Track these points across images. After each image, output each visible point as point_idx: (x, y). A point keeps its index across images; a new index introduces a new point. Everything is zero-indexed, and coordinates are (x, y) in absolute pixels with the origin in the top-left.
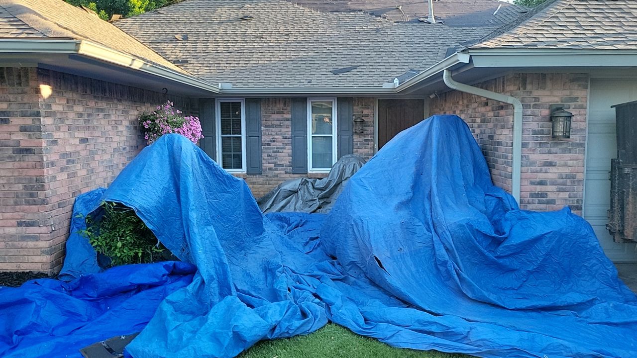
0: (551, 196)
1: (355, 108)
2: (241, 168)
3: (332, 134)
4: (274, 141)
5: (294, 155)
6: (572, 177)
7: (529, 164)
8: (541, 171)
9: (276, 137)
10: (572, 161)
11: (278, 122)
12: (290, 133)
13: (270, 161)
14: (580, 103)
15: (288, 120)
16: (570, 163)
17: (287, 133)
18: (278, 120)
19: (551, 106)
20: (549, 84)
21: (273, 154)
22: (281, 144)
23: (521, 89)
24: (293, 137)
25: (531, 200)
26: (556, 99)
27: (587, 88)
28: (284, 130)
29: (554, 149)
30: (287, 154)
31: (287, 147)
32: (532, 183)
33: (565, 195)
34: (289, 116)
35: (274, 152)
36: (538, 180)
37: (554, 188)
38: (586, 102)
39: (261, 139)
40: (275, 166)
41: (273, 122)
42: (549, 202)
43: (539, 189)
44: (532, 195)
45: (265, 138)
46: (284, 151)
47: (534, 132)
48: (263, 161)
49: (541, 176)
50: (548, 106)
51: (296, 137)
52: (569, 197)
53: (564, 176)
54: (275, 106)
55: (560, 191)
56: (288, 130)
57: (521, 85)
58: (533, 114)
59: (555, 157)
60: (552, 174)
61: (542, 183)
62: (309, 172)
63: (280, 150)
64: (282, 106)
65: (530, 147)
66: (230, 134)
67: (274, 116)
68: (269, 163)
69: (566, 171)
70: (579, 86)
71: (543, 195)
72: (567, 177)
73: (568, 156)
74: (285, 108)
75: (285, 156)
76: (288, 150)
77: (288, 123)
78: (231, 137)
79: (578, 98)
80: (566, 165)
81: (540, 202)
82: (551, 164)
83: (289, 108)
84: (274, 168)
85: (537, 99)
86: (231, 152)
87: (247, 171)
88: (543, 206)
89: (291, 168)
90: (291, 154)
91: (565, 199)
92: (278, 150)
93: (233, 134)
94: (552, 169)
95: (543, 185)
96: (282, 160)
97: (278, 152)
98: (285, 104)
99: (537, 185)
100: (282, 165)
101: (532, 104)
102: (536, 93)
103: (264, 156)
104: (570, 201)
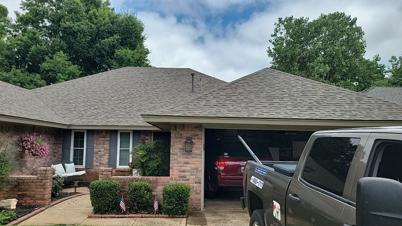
0: (188, 177)
1: (141, 135)
2: (82, 165)
3: (129, 148)
4: (100, 152)
5: (109, 159)
6: (197, 169)
7: (178, 163)
8: (183, 166)
9: (101, 149)
10: (196, 162)
11: (103, 142)
12: (108, 147)
13: (97, 162)
14: (199, 137)
15: (108, 141)
16: (196, 163)
17: (107, 148)
18: (102, 141)
19: (187, 137)
20: (186, 129)
21: (99, 158)
22: (103, 153)
23: (174, 130)
24: (110, 149)
25: (179, 179)
26: (189, 135)
27: (202, 131)
28: (105, 146)
29: (189, 157)
30: (106, 158)
31: (107, 155)
32: (180, 171)
33: (194, 177)
34: (108, 139)
35: (99, 157)
36: (182, 170)
37: (189, 174)
38: (202, 136)
39: (94, 150)
40: (100, 164)
41: (100, 142)
42: (186, 180)
43: (183, 174)
44: (180, 177)
45: (96, 150)
46: (105, 156)
47: (180, 149)
48: (94, 162)
49: (184, 168)
50: (186, 138)
51: (111, 150)
52: (196, 178)
53: (193, 169)
54: (102, 134)
55: (191, 175)
56: (107, 146)
57: (174, 129)
58: (179, 141)
59: (189, 160)
60: (188, 167)
61: (184, 171)
62: (117, 167)
63: (103, 156)
64: (105, 134)
65: (179, 155)
66: (78, 147)
67: (100, 139)
68: (97, 163)
69: (193, 166)
70: (199, 130)
71: (185, 177)
72: (195, 169)
73: (194, 159)
74: (106, 135)
75: (105, 159)
76: (107, 156)
77: (108, 142)
78: (78, 149)
79: (198, 135)
80: (194, 164)
81: (183, 180)
82: (188, 163)
83: (108, 135)
84: (99, 165)
85: (181, 135)
86: (78, 156)
87: (85, 167)
88: (184, 182)
89: (108, 165)
90: (108, 158)
91: (194, 179)
92: (102, 156)
93: (80, 147)
94: (188, 165)
95: (184, 172)
96: (103, 161)
97: (102, 157)
98: (106, 134)
99: (182, 172)
100: (103, 164)
101: (179, 137)
102: (181, 132)
103: (94, 159)
104: (196, 179)
